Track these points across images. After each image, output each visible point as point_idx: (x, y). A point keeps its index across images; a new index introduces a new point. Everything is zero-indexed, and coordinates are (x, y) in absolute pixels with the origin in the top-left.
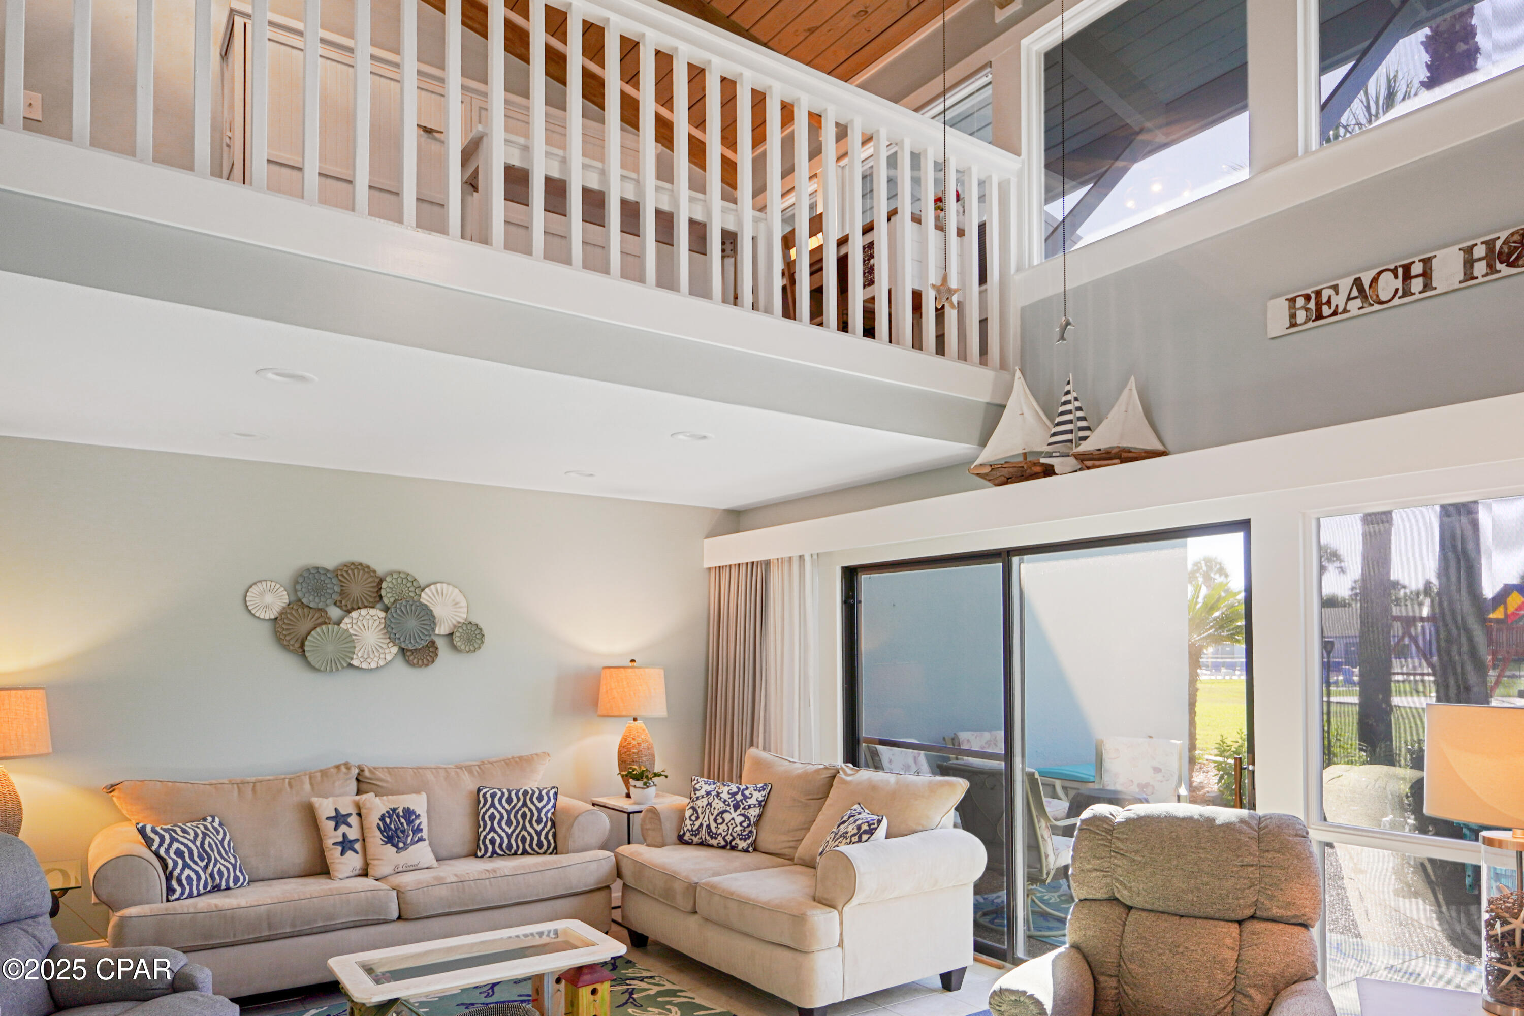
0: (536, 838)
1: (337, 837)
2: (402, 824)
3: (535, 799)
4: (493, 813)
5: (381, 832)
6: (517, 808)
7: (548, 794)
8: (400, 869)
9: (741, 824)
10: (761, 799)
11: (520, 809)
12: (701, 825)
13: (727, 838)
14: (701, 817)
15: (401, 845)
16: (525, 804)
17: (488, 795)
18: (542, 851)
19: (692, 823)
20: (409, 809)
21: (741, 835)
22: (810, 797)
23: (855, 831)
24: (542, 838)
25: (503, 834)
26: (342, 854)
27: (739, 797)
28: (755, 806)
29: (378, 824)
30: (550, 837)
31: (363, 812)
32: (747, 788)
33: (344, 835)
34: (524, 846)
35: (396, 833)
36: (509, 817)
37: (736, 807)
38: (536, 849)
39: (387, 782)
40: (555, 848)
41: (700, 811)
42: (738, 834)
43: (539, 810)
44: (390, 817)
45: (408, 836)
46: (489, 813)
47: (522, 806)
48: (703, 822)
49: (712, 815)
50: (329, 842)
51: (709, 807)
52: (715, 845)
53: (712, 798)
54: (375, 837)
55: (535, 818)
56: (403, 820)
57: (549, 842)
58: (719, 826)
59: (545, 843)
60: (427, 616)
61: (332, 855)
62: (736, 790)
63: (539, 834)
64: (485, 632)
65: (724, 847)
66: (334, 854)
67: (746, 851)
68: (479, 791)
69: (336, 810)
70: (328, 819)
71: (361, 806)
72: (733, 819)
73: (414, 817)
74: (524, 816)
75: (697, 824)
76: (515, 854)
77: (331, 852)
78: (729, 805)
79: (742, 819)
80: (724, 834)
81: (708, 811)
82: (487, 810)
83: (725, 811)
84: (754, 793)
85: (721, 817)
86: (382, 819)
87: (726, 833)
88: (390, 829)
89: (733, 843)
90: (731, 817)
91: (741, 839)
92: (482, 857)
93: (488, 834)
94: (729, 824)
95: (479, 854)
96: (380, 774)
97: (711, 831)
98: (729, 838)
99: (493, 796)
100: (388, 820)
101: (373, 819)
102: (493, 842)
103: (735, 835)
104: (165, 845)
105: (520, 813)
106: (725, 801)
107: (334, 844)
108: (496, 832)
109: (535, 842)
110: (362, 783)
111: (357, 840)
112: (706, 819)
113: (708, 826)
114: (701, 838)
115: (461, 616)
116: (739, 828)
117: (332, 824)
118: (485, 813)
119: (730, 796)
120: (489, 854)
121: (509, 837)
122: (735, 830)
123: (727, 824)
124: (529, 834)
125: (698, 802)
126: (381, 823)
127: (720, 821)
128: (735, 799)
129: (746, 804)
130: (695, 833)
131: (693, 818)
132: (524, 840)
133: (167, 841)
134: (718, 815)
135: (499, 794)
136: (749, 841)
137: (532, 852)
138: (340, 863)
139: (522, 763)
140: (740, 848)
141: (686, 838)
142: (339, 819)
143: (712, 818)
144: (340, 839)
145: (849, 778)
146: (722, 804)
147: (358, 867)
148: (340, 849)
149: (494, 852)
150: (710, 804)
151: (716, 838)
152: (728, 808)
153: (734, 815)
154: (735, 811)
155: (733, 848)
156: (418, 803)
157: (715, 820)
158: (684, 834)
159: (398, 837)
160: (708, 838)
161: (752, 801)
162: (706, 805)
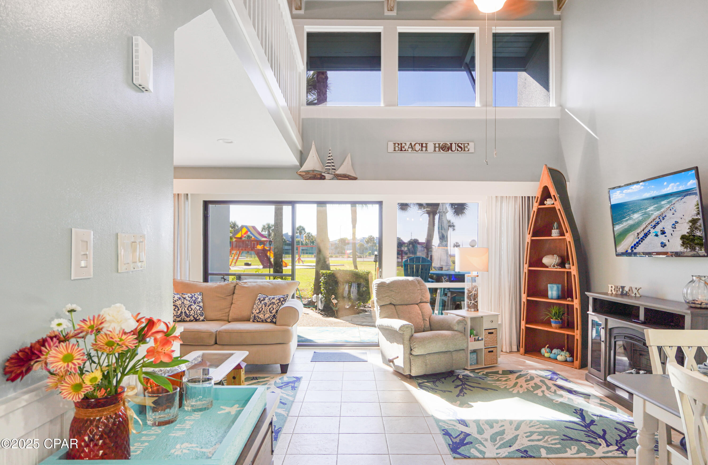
9: (199, 310)
12: (182, 312)
13: (195, 316)
14: (180, 309)
22: (224, 295)
27: (194, 298)
32: (195, 295)
37: (195, 303)
41: (179, 306)
48: (182, 311)
49: (186, 307)
51: (183, 304)
52: (188, 320)
53: (182, 300)
58: (190, 312)
62: (191, 296)
65: (192, 321)
67: (203, 321)
72: (196, 308)
75: (179, 312)
78: (191, 302)
79: (199, 307)
81: (183, 306)
83: (191, 305)
84: (198, 296)
85: (190, 308)
87: (194, 314)
91: (201, 316)
94: (195, 310)
97: (187, 314)
98: (196, 316)
103: (198, 314)
106: (189, 301)
112: (183, 309)
113: (185, 312)
114: (182, 318)
116: (199, 311)
122: (198, 312)
123: (193, 310)
125: (176, 302)
127: (190, 309)
128: (193, 300)
130: (178, 316)
131: (176, 310)
134: (189, 307)
136: (204, 316)
140: (201, 319)
143: (186, 309)
146: (189, 302)
151: (189, 317)
152: (192, 304)
153: (195, 306)
154: (195, 304)
157: (188, 309)
160: (185, 317)
161: (199, 300)
162: (182, 304)
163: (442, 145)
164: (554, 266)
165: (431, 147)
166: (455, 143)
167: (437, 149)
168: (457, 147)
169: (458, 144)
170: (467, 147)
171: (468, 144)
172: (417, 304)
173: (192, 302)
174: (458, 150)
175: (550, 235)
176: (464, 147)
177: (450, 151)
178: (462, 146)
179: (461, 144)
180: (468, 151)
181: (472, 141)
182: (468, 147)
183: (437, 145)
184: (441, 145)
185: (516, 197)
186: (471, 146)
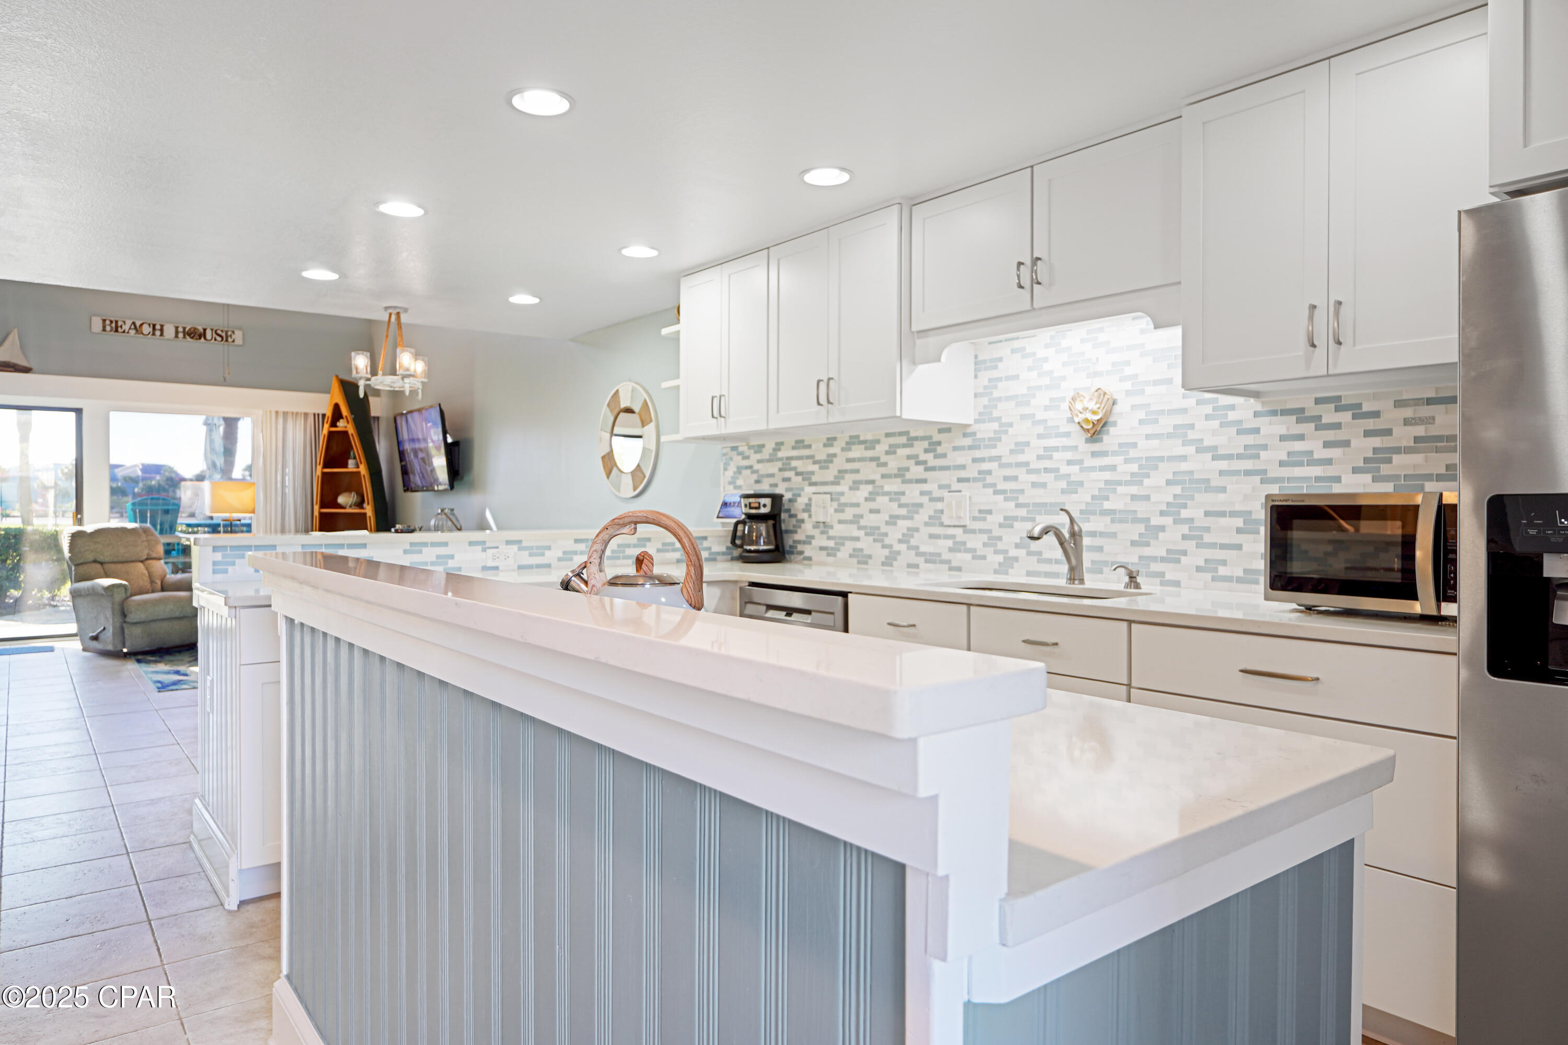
163: (190, 329)
164: (351, 506)
165: (169, 331)
166: (212, 330)
167: (181, 335)
168: (214, 335)
169: (216, 331)
170: (231, 336)
171: (233, 332)
172: (142, 562)
174: (215, 340)
175: (346, 466)
176: (227, 337)
177: (203, 339)
178: (224, 334)
179: (222, 331)
180: (233, 341)
181: (240, 329)
182: (233, 337)
183: (180, 329)
184: (187, 330)
185: (306, 415)
186: (238, 336)
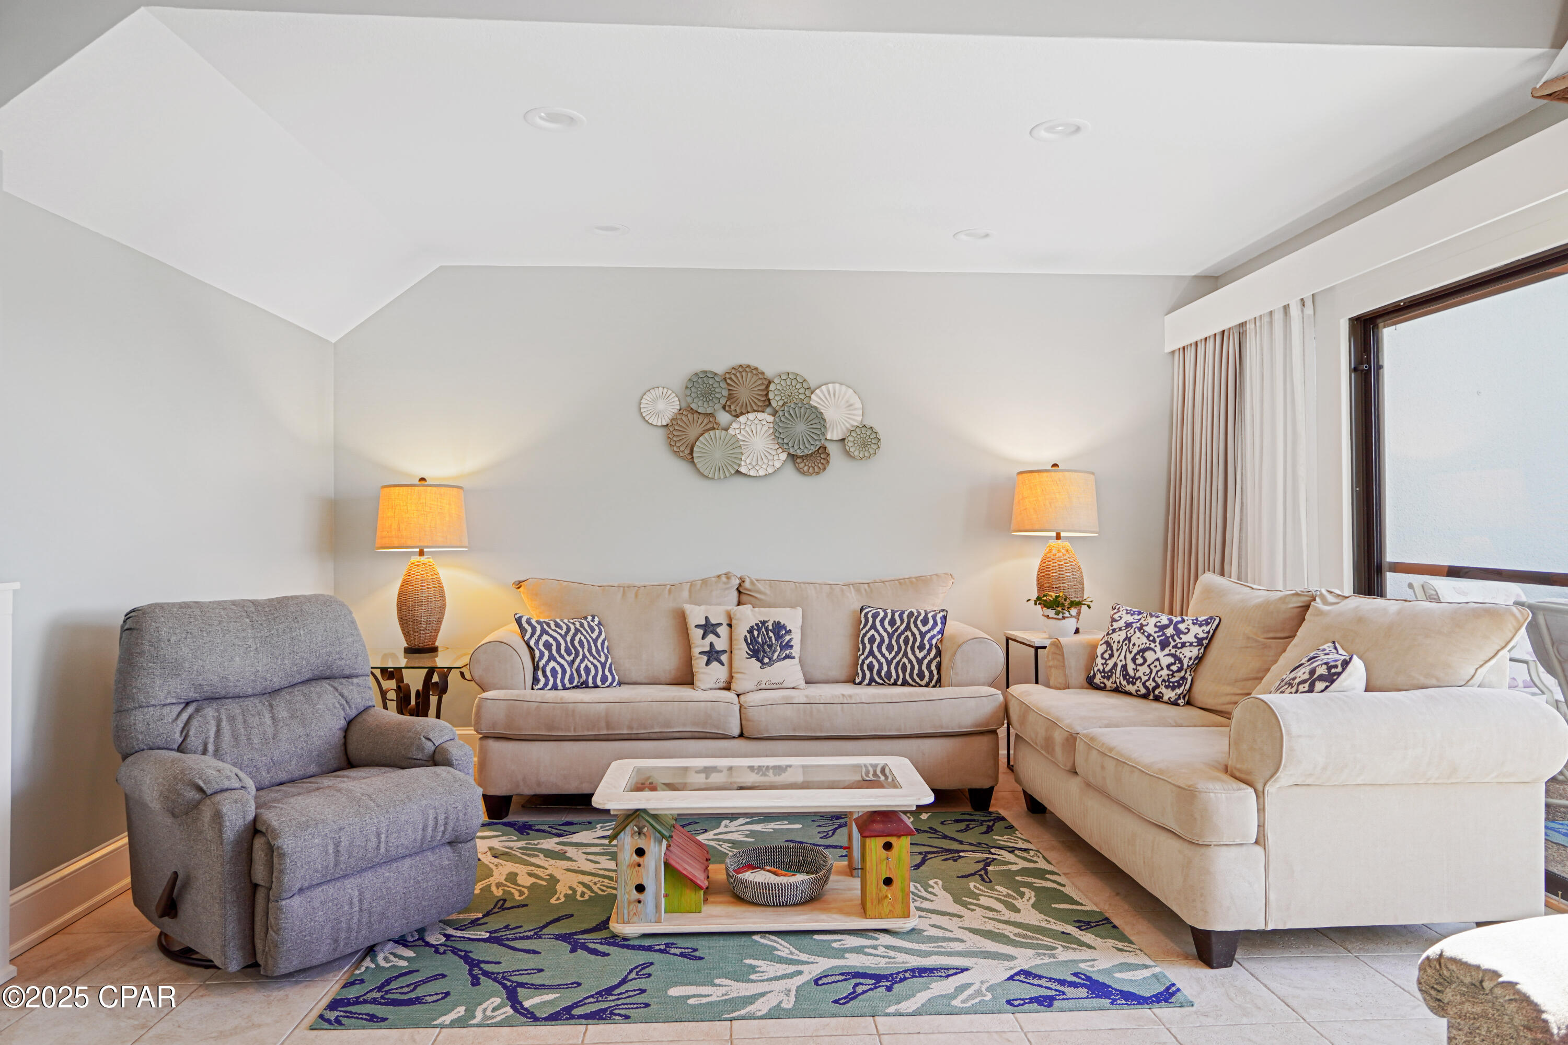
0: (917, 667)
1: (703, 646)
2: (770, 638)
3: (919, 622)
4: (873, 636)
5: (748, 644)
6: (899, 631)
7: (934, 617)
8: (763, 686)
9: (1168, 667)
10: (1201, 635)
11: (902, 633)
12: (1115, 665)
13: (1148, 684)
14: (1116, 654)
15: (766, 660)
16: (908, 628)
17: (870, 615)
18: (923, 683)
19: (1104, 661)
20: (779, 623)
21: (1170, 682)
22: (1271, 635)
23: (1306, 676)
24: (924, 667)
25: (883, 660)
26: (707, 664)
27: (1170, 631)
28: (1191, 644)
29: (746, 636)
30: (933, 667)
31: (734, 622)
32: (1183, 621)
33: (712, 645)
34: (904, 675)
35: (763, 647)
36: (890, 641)
37: (1164, 645)
38: (917, 680)
39: (764, 594)
40: (939, 680)
41: (1115, 647)
42: (1164, 680)
43: (923, 635)
44: (759, 630)
45: (775, 651)
46: (869, 635)
47: (905, 630)
48: (1118, 661)
49: (1130, 652)
50: (696, 651)
51: (1127, 642)
52: (1134, 692)
53: (1132, 631)
54: (740, 649)
55: (917, 644)
56: (771, 634)
57: (931, 672)
58: (1139, 668)
59: (927, 673)
60: (817, 419)
61: (698, 664)
62: (1167, 622)
63: (920, 662)
64: (882, 435)
65: (1145, 697)
66: (699, 662)
67: (1175, 703)
68: (862, 609)
69: (706, 618)
70: (696, 626)
71: (732, 616)
72: (1158, 659)
73: (784, 632)
74: (906, 641)
75: (1111, 663)
76: (895, 684)
77: (697, 661)
78: (1154, 641)
79: (1171, 660)
80: (1144, 678)
81: (1125, 648)
82: (867, 632)
83: (1149, 649)
84: (1192, 627)
85: (1142, 657)
86: (750, 631)
87: (1147, 678)
88: (757, 642)
89: (1157, 692)
90: (1155, 657)
91: (1167, 687)
92: (860, 683)
93: (866, 658)
94: (1152, 666)
95: (857, 681)
96: (759, 586)
97: (1128, 674)
98: (1151, 684)
99: (875, 616)
100: (756, 633)
101: (742, 631)
102: (870, 667)
103: (1159, 681)
104: (536, 637)
105: (903, 637)
106: (1149, 636)
107: (700, 653)
108: (875, 657)
109: (916, 672)
110: (742, 594)
111: (725, 652)
112: (1122, 657)
113: (1124, 667)
114: (1115, 682)
115: (857, 420)
116: (1165, 672)
117: (701, 632)
118: (864, 635)
119: (1157, 629)
120: (867, 681)
121: (889, 663)
122: (1159, 674)
123: (1149, 666)
124: (910, 662)
125: (1114, 636)
126: (748, 636)
127: (1140, 661)
128: (1164, 634)
129: (1178, 640)
130: (1108, 675)
131: (1106, 656)
132: (904, 668)
133: (538, 632)
134: (1138, 653)
135: (882, 614)
136: (1179, 691)
137: (914, 684)
138: (703, 673)
139: (918, 583)
140: (1166, 698)
141: (1097, 681)
142: (709, 628)
143: (1129, 657)
144: (707, 649)
145: (1327, 608)
146: (1144, 640)
147: (722, 680)
148: (705, 658)
149: (872, 680)
150: (1128, 639)
151: (1134, 684)
152: (1152, 645)
153: (1160, 654)
154: (1162, 649)
155: (1158, 699)
156: (792, 619)
157: (1134, 660)
158: (1094, 675)
159: (764, 652)
160: (1124, 683)
161: (1189, 638)
162: (1124, 640)
173: (1158, 640)
